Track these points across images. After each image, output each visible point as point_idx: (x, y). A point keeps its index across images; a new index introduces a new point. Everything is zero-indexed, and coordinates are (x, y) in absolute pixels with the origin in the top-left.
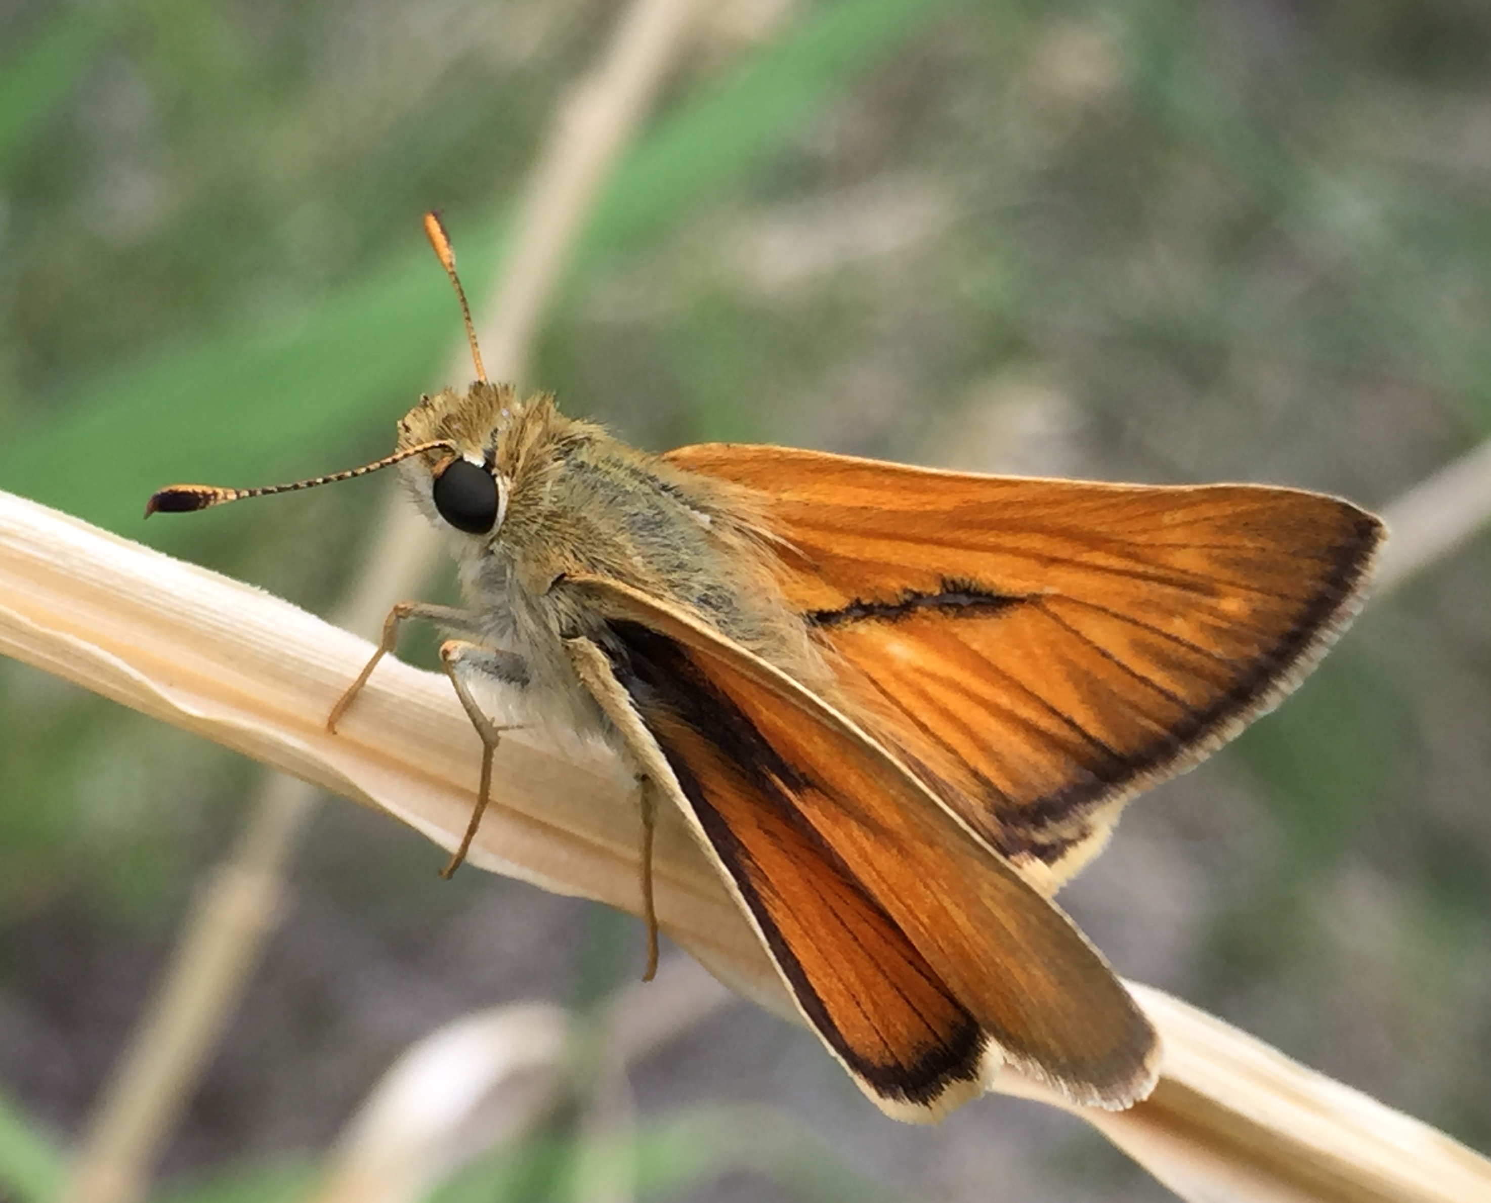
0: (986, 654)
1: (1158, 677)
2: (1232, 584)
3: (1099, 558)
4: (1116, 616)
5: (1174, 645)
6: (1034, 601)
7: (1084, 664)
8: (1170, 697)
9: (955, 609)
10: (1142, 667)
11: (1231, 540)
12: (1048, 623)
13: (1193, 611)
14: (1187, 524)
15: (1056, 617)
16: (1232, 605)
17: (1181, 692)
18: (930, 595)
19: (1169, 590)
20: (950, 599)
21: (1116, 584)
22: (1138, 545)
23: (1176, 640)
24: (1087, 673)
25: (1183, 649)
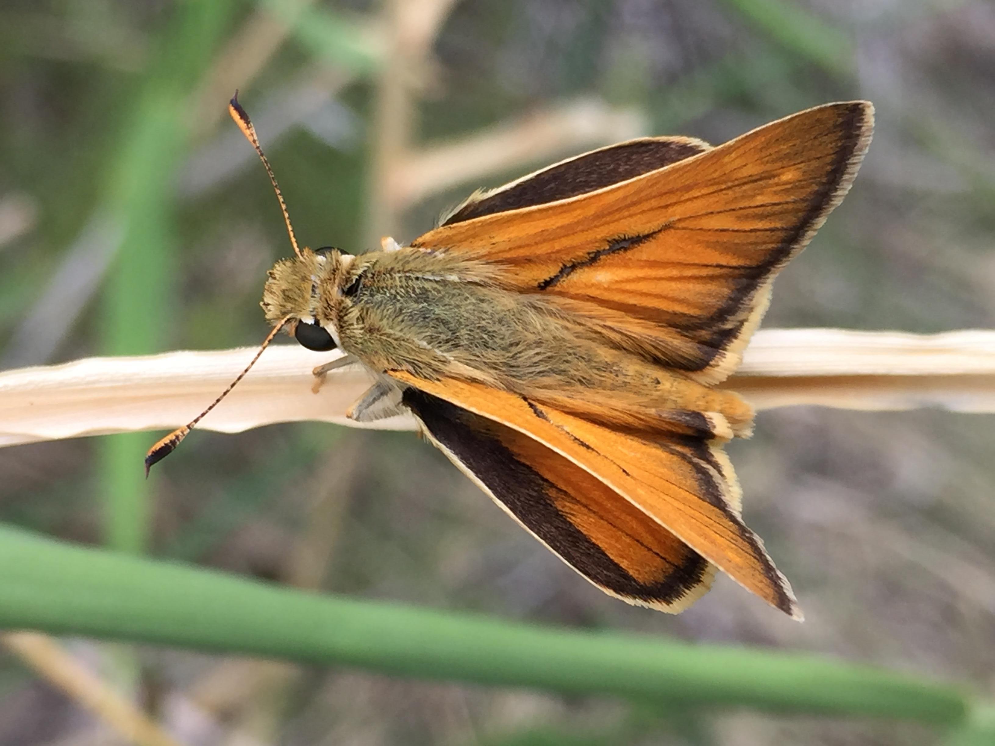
0: (652, 259)
1: (760, 225)
2: (783, 168)
3: (695, 193)
4: (719, 213)
5: (762, 208)
6: (667, 227)
7: (713, 239)
8: (772, 230)
9: (622, 250)
10: (748, 226)
11: (771, 151)
12: (681, 232)
13: (764, 190)
14: (741, 156)
15: (684, 228)
16: (788, 176)
17: (778, 225)
18: (604, 250)
19: (745, 187)
20: (617, 247)
21: (712, 199)
22: (715, 179)
23: (762, 206)
24: (717, 242)
25: (769, 208)
